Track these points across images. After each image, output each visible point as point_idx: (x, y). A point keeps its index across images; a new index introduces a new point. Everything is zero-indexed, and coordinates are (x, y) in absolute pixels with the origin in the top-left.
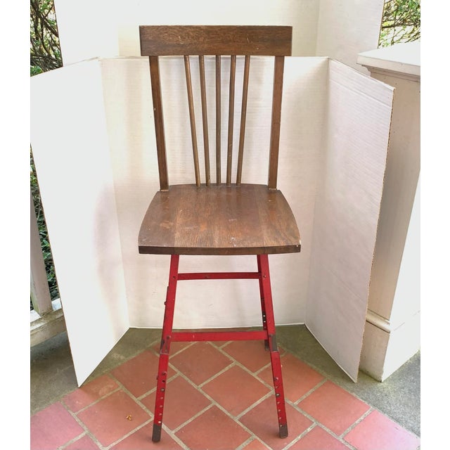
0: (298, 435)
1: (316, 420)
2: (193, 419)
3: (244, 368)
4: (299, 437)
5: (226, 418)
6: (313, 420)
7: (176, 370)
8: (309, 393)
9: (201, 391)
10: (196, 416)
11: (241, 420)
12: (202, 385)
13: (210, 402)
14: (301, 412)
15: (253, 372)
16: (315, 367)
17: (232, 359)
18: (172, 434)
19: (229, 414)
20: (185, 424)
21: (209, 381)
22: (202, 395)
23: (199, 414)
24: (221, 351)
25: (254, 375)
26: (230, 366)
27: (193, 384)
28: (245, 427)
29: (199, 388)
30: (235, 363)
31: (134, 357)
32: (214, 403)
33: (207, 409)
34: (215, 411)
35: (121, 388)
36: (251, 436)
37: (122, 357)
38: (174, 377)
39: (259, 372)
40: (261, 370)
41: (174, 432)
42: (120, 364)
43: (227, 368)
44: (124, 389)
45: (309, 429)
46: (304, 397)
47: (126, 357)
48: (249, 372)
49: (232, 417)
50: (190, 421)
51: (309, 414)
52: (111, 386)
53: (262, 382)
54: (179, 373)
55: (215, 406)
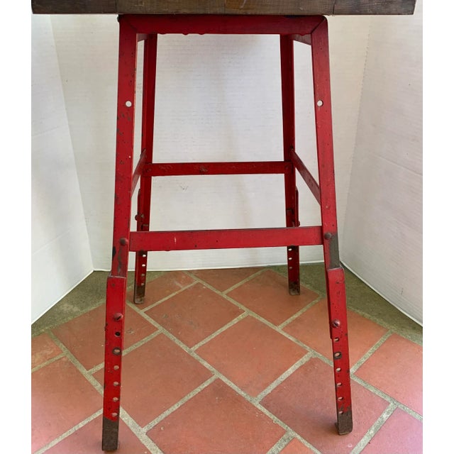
0: (370, 428)
1: (393, 399)
2: (180, 403)
3: (262, 320)
4: (372, 432)
5: (239, 399)
6: (388, 399)
7: (157, 325)
8: (368, 354)
9: (195, 356)
10: (186, 398)
11: (265, 403)
12: (197, 347)
13: (210, 374)
14: (363, 384)
15: (276, 324)
16: (367, 315)
17: (242, 307)
18: (141, 433)
19: (242, 393)
20: (167, 413)
21: (208, 339)
22: (197, 362)
23: (191, 395)
24: (225, 297)
25: (279, 329)
26: (241, 317)
27: (182, 346)
28: (272, 417)
29: (193, 351)
30: (247, 313)
31: (93, 308)
32: (217, 375)
33: (205, 385)
34: (219, 388)
35: (65, 354)
36: (285, 432)
37: (76, 309)
38: (154, 335)
39: (284, 324)
40: (289, 321)
41: (145, 430)
42: (70, 318)
43: (235, 321)
44: (70, 357)
45: (385, 416)
46: (363, 360)
47: (82, 308)
48: (271, 325)
49: (248, 398)
50: (176, 407)
51: (376, 388)
52: (49, 352)
53: (291, 338)
54: (161, 329)
55: (218, 380)
